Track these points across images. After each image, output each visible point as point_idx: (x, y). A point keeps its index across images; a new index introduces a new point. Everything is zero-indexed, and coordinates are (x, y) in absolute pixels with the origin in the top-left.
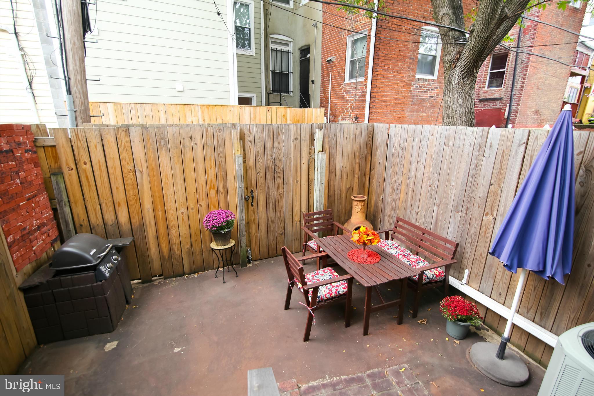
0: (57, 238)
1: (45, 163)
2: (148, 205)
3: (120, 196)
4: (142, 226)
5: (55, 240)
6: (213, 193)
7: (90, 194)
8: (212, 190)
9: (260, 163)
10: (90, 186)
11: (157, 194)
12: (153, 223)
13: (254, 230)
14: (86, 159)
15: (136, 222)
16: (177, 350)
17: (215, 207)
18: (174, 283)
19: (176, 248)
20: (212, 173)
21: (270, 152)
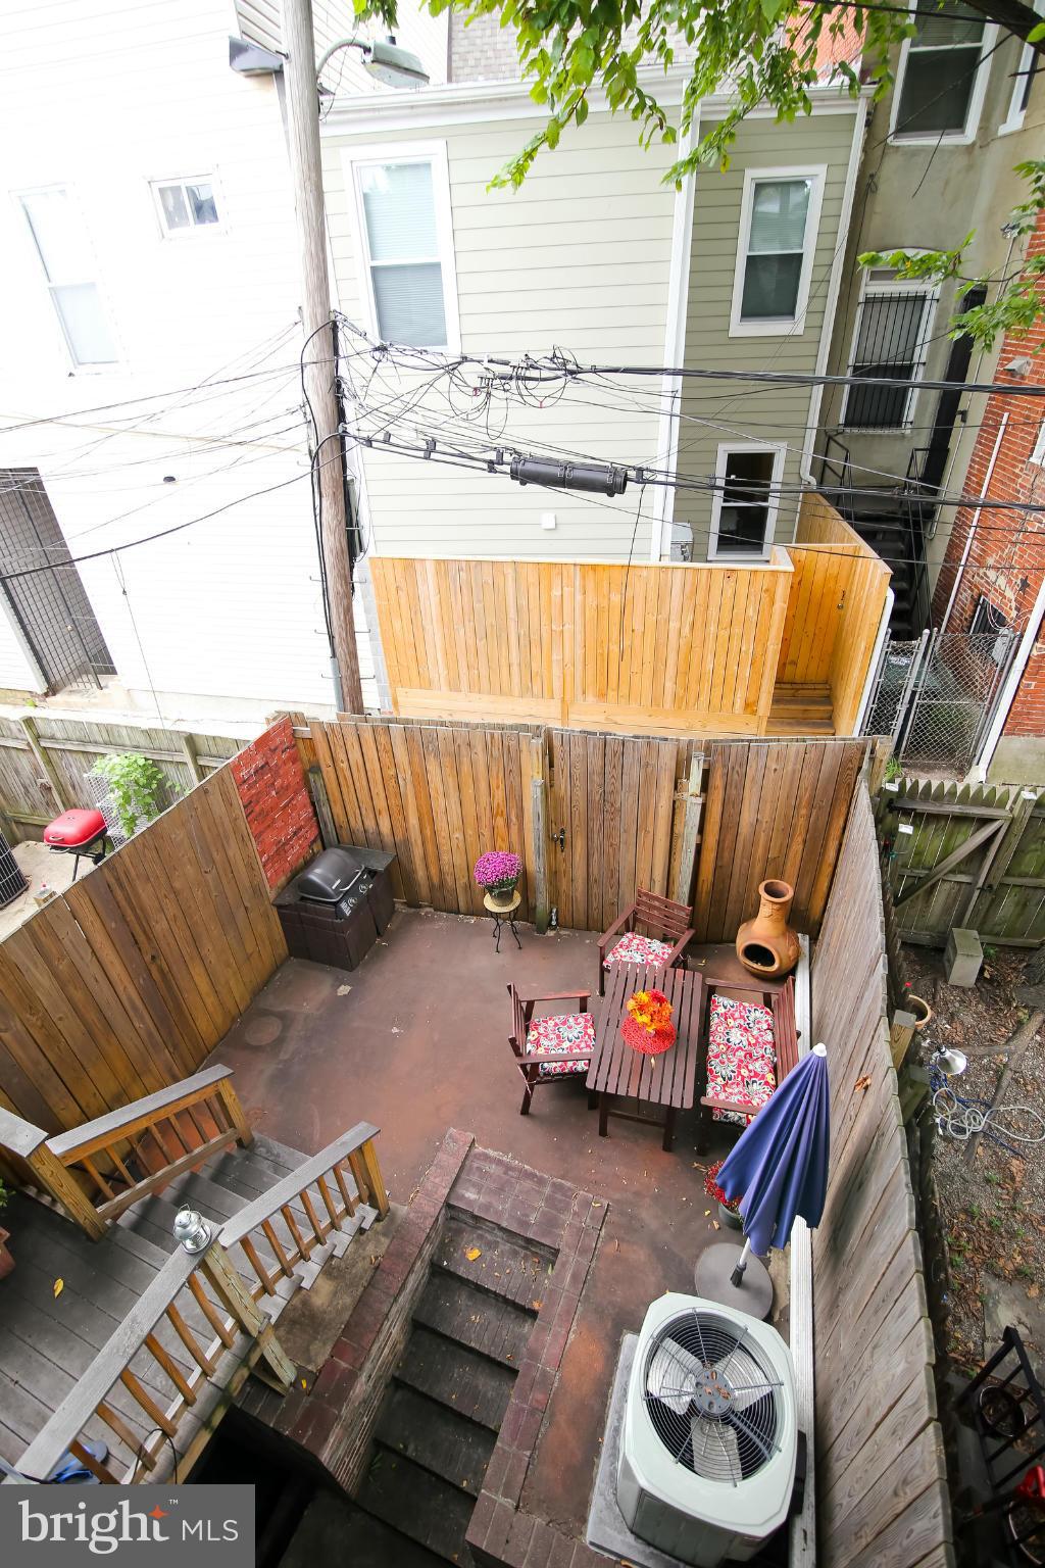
0: (316, 838)
1: (305, 755)
2: (413, 821)
3: (381, 803)
4: (407, 841)
5: (314, 841)
6: (500, 821)
7: (350, 798)
8: (499, 817)
9: (580, 794)
10: (348, 787)
11: (425, 810)
12: (419, 842)
13: (564, 885)
14: (344, 758)
15: (399, 837)
16: (395, 1030)
17: (503, 840)
18: (443, 921)
19: (449, 880)
20: (499, 795)
21: (597, 779)
